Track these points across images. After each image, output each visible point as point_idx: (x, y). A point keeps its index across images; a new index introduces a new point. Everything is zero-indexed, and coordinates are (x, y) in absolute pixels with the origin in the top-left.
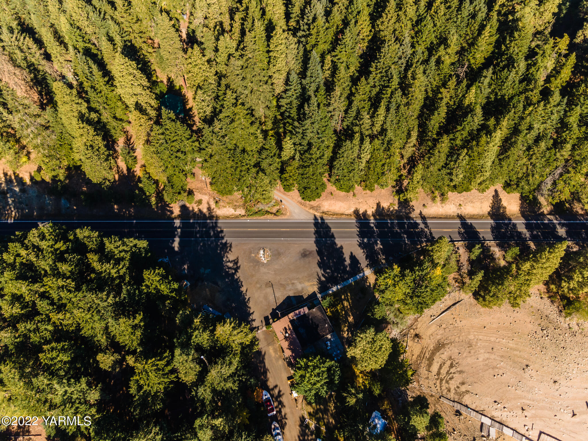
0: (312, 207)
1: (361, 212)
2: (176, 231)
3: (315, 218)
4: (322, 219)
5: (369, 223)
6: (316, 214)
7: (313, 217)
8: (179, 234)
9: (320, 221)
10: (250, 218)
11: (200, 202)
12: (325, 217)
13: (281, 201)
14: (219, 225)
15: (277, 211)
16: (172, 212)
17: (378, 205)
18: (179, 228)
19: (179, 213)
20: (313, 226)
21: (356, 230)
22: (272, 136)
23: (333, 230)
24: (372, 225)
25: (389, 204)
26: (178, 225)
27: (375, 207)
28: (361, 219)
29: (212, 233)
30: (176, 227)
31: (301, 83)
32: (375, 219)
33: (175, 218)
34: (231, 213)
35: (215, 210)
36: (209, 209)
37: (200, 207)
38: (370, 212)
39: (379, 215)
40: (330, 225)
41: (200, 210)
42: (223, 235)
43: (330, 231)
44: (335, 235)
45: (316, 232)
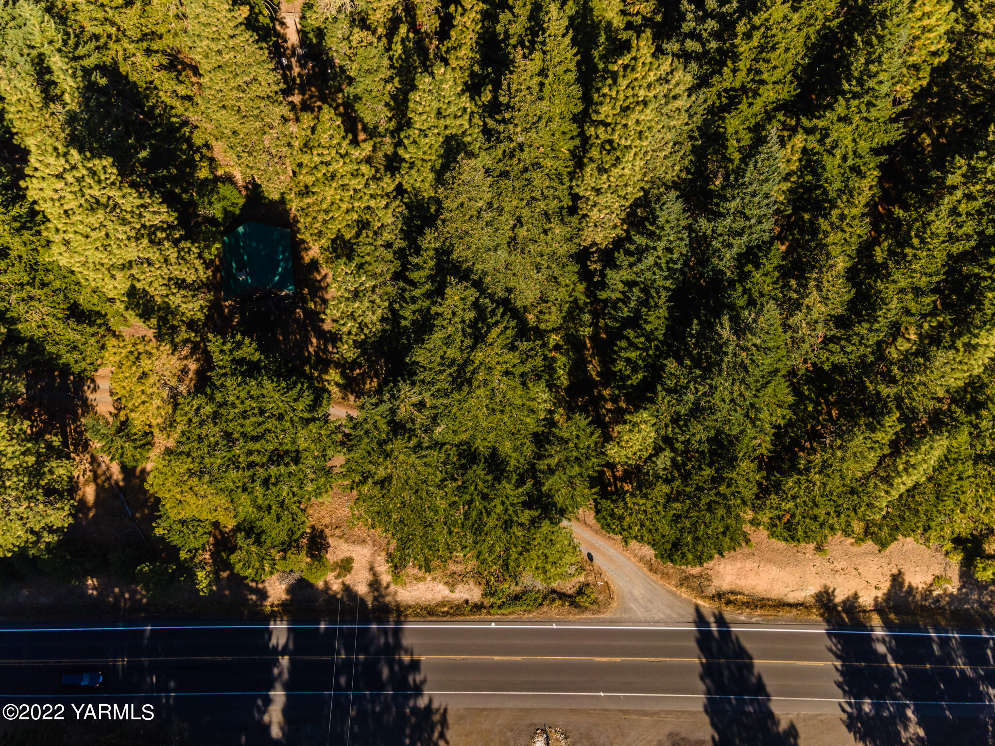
0: (684, 581)
1: (839, 598)
2: (276, 663)
3: (700, 619)
4: (720, 620)
5: (869, 639)
6: (700, 602)
7: (691, 615)
8: (286, 676)
9: (714, 628)
10: (497, 614)
11: (346, 565)
12: (729, 613)
13: (590, 557)
14: (406, 642)
15: (580, 592)
16: (263, 595)
17: (897, 579)
18: (285, 651)
19: (284, 596)
20: (693, 644)
21: (830, 665)
22: (557, 347)
23: (756, 662)
24: (881, 649)
25: (929, 579)
26: (282, 641)
27: (886, 586)
28: (841, 625)
29: (385, 672)
30: (275, 648)
31: (689, 228)
32: (888, 625)
33: (273, 616)
34: (439, 598)
35: (393, 587)
36: (375, 584)
37: (348, 579)
38: (867, 599)
39: (896, 610)
40: (748, 645)
41: (347, 589)
42: (419, 678)
43: (750, 667)
44: (770, 684)
45: (709, 672)
